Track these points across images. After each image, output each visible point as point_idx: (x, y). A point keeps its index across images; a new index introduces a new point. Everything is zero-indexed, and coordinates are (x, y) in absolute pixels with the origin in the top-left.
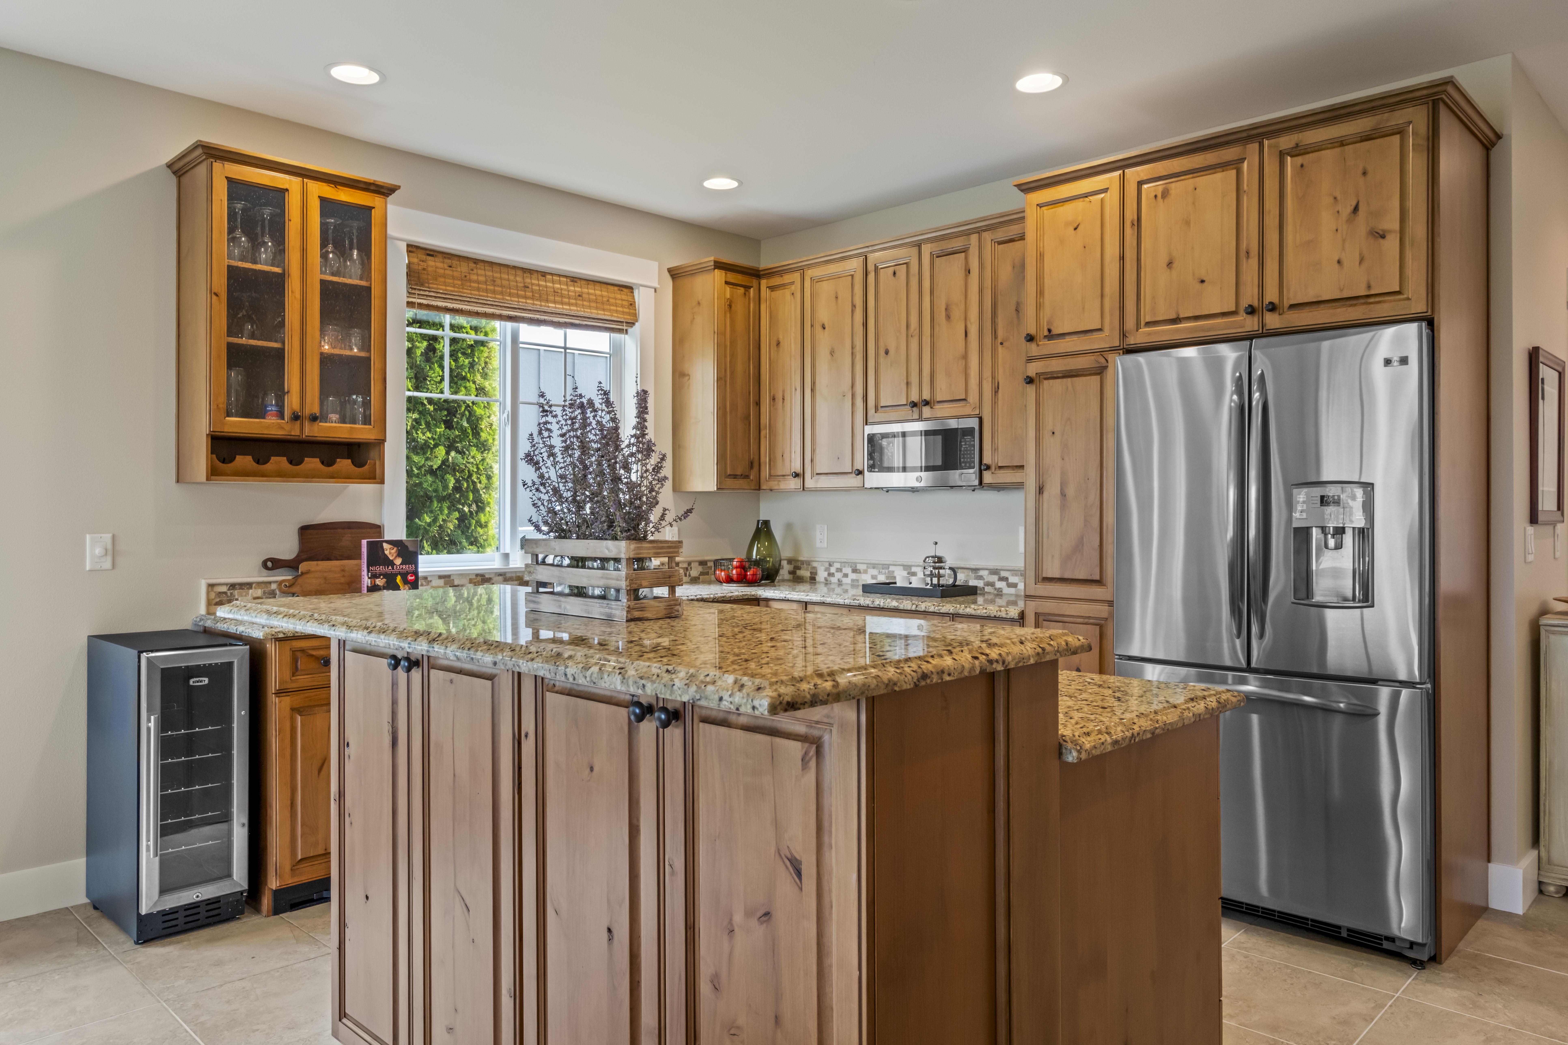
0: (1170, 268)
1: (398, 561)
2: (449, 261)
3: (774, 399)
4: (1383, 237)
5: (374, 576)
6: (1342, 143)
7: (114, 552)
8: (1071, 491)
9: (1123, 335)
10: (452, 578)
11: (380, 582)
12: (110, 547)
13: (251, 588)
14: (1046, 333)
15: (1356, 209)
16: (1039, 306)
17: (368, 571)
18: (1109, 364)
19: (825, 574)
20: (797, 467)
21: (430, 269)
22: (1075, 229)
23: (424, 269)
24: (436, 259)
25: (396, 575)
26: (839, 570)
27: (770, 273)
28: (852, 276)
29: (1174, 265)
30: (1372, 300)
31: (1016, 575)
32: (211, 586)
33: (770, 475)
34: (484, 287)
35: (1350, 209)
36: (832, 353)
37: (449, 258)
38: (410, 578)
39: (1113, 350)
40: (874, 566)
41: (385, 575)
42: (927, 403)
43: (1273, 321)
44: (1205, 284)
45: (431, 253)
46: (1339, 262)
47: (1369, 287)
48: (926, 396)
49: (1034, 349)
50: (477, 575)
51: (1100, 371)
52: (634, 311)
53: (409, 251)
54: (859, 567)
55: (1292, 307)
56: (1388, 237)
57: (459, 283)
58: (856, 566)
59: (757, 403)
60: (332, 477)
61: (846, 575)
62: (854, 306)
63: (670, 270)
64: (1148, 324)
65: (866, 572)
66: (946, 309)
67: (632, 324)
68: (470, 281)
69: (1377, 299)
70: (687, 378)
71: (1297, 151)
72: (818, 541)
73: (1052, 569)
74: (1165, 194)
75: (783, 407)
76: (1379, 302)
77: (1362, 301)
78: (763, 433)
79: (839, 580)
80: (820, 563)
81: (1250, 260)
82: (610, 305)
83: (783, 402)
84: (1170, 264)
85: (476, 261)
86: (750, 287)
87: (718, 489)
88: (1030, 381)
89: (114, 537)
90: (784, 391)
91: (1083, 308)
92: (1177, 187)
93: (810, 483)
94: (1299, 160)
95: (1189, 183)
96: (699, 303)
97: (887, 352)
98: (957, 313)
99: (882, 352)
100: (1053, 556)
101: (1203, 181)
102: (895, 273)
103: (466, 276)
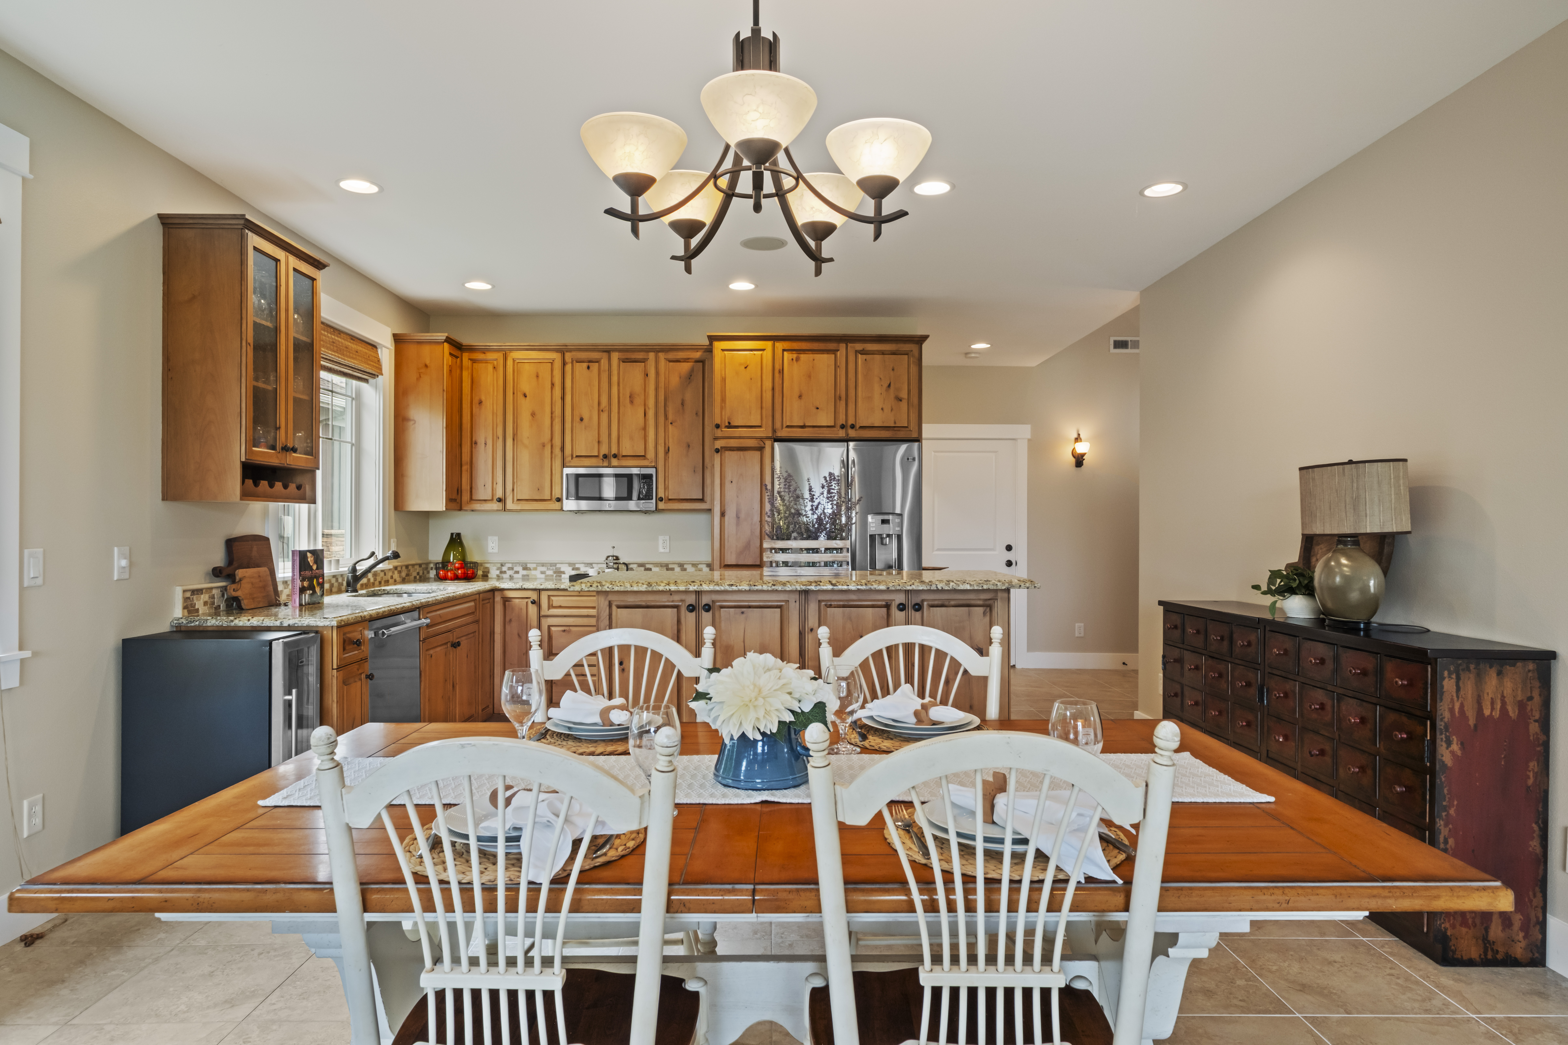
0: (800, 399)
1: (315, 567)
3: (476, 443)
4: (901, 400)
5: (302, 580)
6: (883, 353)
7: (130, 563)
8: (742, 516)
9: (774, 431)
11: (306, 584)
12: (128, 558)
13: (202, 594)
14: (727, 424)
15: (889, 386)
16: (722, 408)
17: (300, 575)
18: (766, 446)
19: (498, 572)
20: (499, 494)
22: (746, 368)
25: (313, 578)
26: (509, 569)
27: (471, 349)
28: (552, 363)
29: (803, 397)
30: (896, 429)
31: (657, 566)
32: (184, 591)
33: (471, 499)
35: (887, 385)
36: (533, 414)
38: (320, 580)
39: (768, 438)
40: (543, 565)
41: (308, 579)
42: (615, 456)
43: (852, 433)
44: (818, 410)
46: (882, 409)
47: (895, 423)
48: (614, 451)
49: (719, 433)
51: (761, 449)
52: (379, 367)
54: (529, 566)
55: (861, 427)
56: (903, 401)
58: (526, 566)
60: (288, 498)
61: (517, 572)
62: (553, 385)
63: (394, 335)
64: (788, 427)
65: (535, 569)
66: (630, 397)
67: (374, 376)
69: (898, 429)
70: (411, 423)
71: (863, 352)
72: (490, 548)
73: (731, 559)
74: (798, 359)
75: (485, 450)
76: (899, 430)
77: (892, 429)
78: (464, 468)
79: (510, 576)
80: (492, 564)
81: (841, 402)
83: (485, 446)
84: (800, 397)
86: (458, 357)
87: (445, 508)
88: (717, 451)
89: (129, 549)
90: (486, 438)
91: (750, 413)
92: (803, 357)
93: (510, 505)
94: (865, 357)
95: (811, 356)
96: (426, 366)
97: (582, 419)
98: (639, 400)
99: (578, 419)
100: (731, 552)
101: (818, 357)
102: (588, 368)
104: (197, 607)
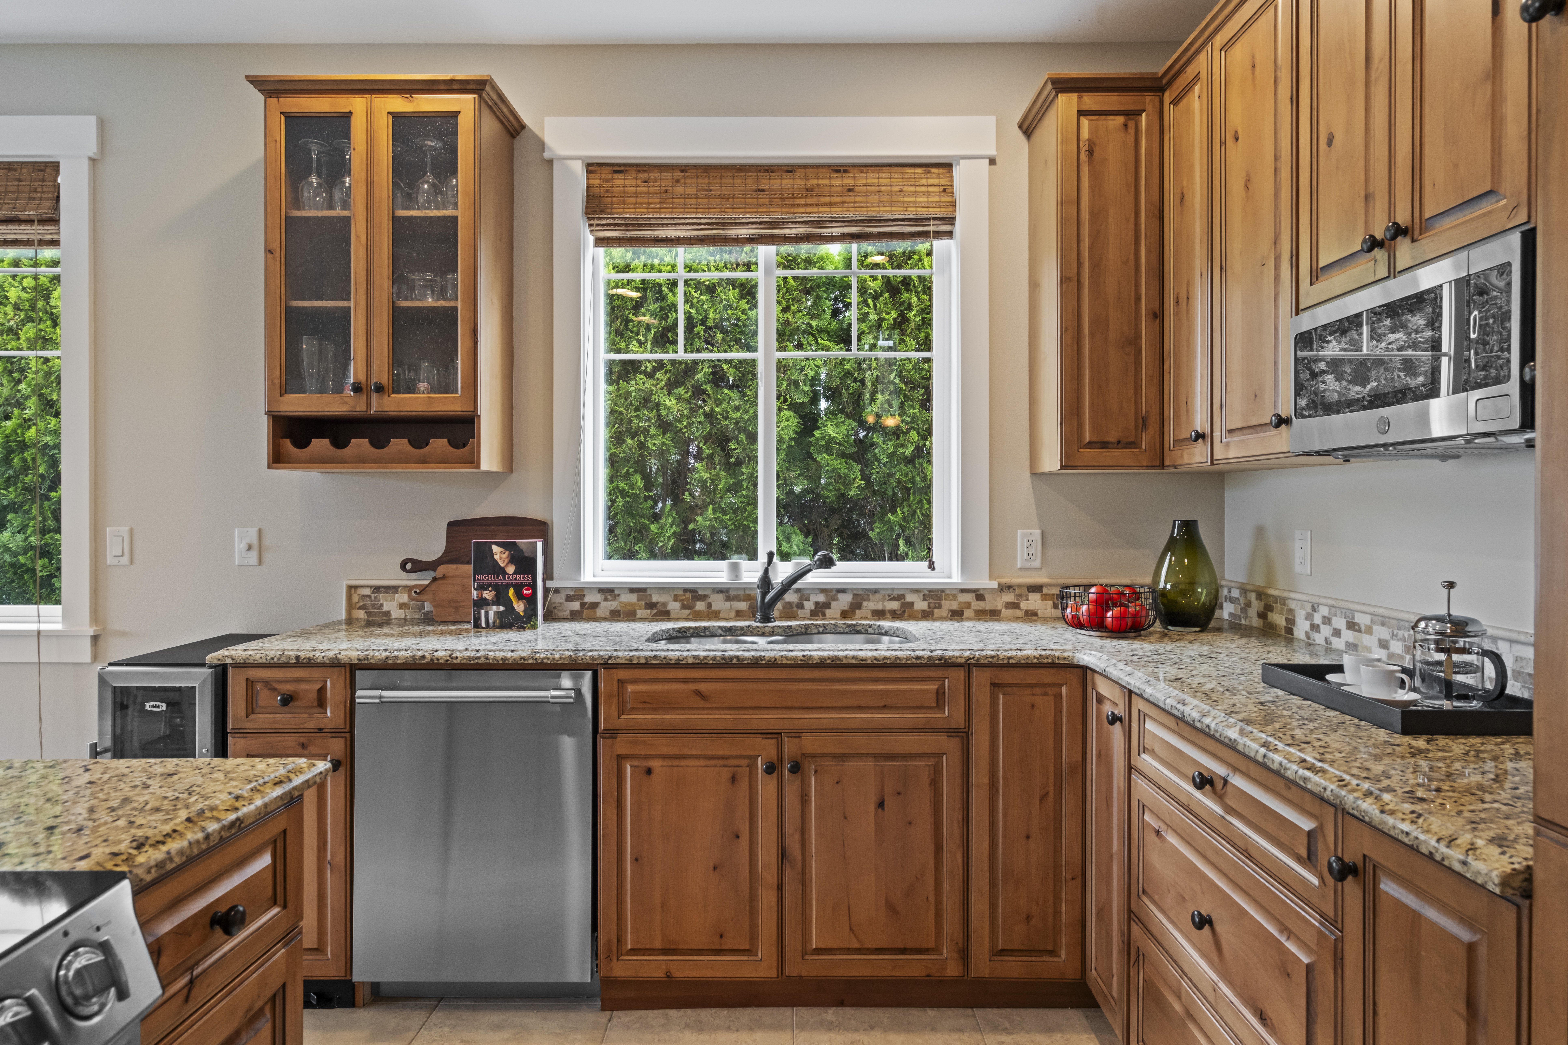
1: (511, 569)
2: (646, 175)
5: (482, 588)
7: (259, 547)
10: (649, 592)
11: (488, 595)
12: (255, 541)
13: (397, 592)
19: (1306, 625)
20: (1202, 422)
21: (616, 190)
23: (607, 191)
24: (628, 176)
25: (507, 587)
26: (1327, 620)
27: (1171, 76)
32: (350, 587)
33: (1174, 436)
34: (694, 200)
36: (1249, 182)
37: (645, 171)
38: (526, 592)
40: (1382, 620)
41: (496, 587)
42: (1405, 231)
45: (619, 168)
50: (685, 590)
52: (949, 200)
53: (589, 172)
57: (657, 201)
58: (1353, 617)
59: (1155, 316)
60: (423, 461)
61: (1337, 633)
63: (1020, 123)
67: (951, 220)
68: (673, 196)
72: (1297, 561)
78: (1166, 366)
79: (1326, 639)
80: (1300, 607)
82: (905, 195)
83: (1187, 304)
85: (684, 168)
86: (1139, 113)
87: (1063, 467)
89: (260, 531)
90: (1188, 284)
93: (1219, 450)
97: (1331, 141)
99: (1323, 144)
103: (666, 191)
104: (385, 609)
